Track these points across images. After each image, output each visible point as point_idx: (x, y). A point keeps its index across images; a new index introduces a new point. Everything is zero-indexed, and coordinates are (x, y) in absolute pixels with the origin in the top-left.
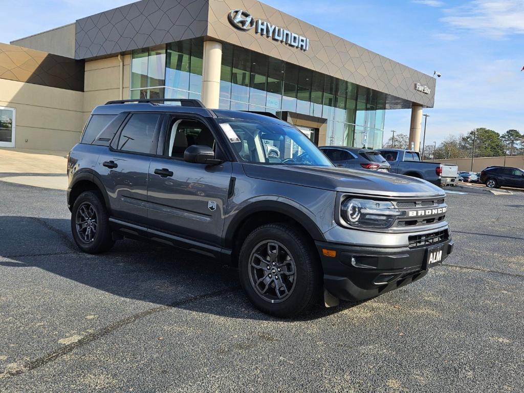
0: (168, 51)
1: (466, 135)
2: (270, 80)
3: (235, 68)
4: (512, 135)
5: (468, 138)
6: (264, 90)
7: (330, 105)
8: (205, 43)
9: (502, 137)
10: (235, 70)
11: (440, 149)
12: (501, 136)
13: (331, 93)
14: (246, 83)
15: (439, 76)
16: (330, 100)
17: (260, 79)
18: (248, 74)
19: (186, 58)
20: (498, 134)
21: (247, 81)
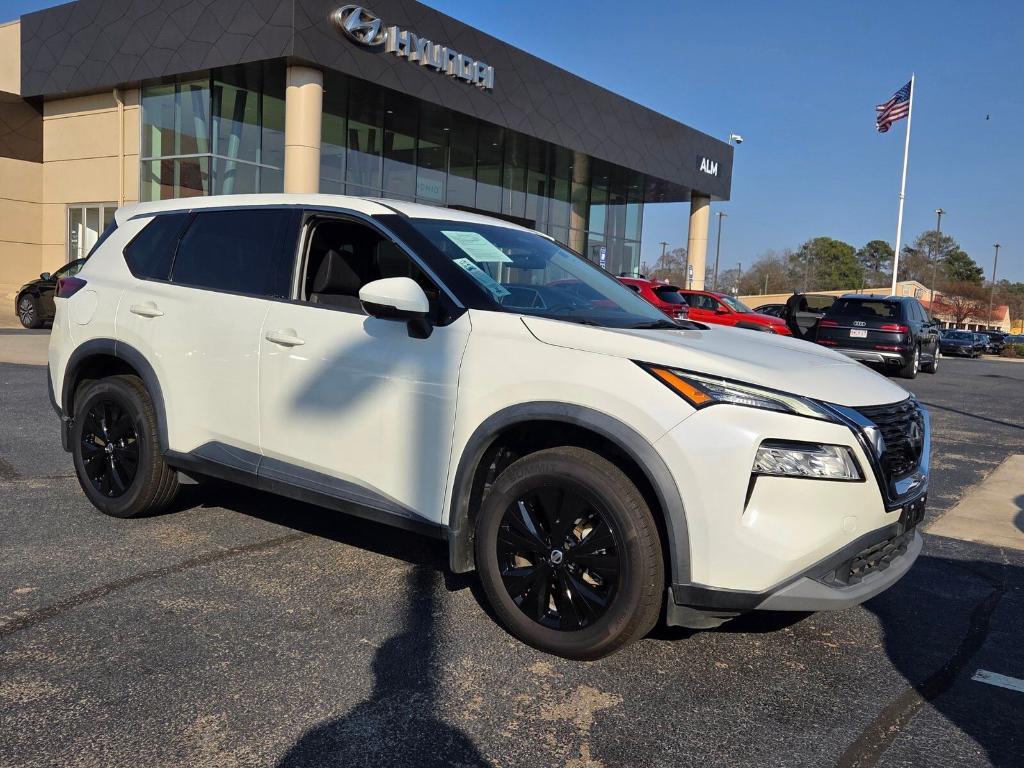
0: (216, 83)
1: (795, 251)
2: (423, 144)
3: (352, 119)
4: (877, 250)
5: (799, 256)
6: (412, 163)
7: (541, 193)
8: (288, 70)
9: (860, 254)
10: (353, 125)
11: (750, 277)
12: (857, 251)
13: (542, 171)
14: (376, 150)
15: (739, 142)
16: (541, 184)
17: (402, 142)
18: (379, 132)
19: (252, 97)
20: (852, 248)
21: (378, 145)
